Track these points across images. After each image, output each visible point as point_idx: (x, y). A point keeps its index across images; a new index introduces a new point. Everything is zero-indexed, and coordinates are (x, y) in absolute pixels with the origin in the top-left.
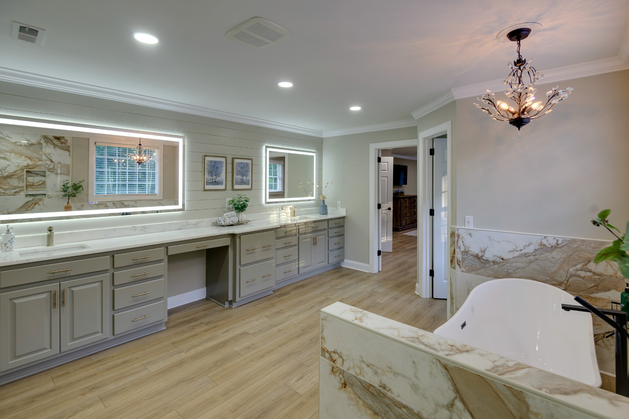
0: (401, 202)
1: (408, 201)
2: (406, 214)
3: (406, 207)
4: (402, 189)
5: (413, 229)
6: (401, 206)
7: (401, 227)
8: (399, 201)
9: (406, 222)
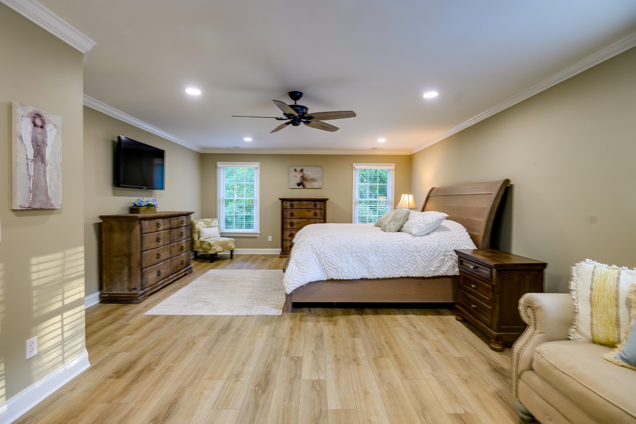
0: (141, 229)
1: (164, 224)
2: (158, 256)
3: (158, 240)
4: (151, 199)
5: (176, 284)
6: (142, 238)
7: (142, 290)
8: (138, 227)
9: (159, 273)
